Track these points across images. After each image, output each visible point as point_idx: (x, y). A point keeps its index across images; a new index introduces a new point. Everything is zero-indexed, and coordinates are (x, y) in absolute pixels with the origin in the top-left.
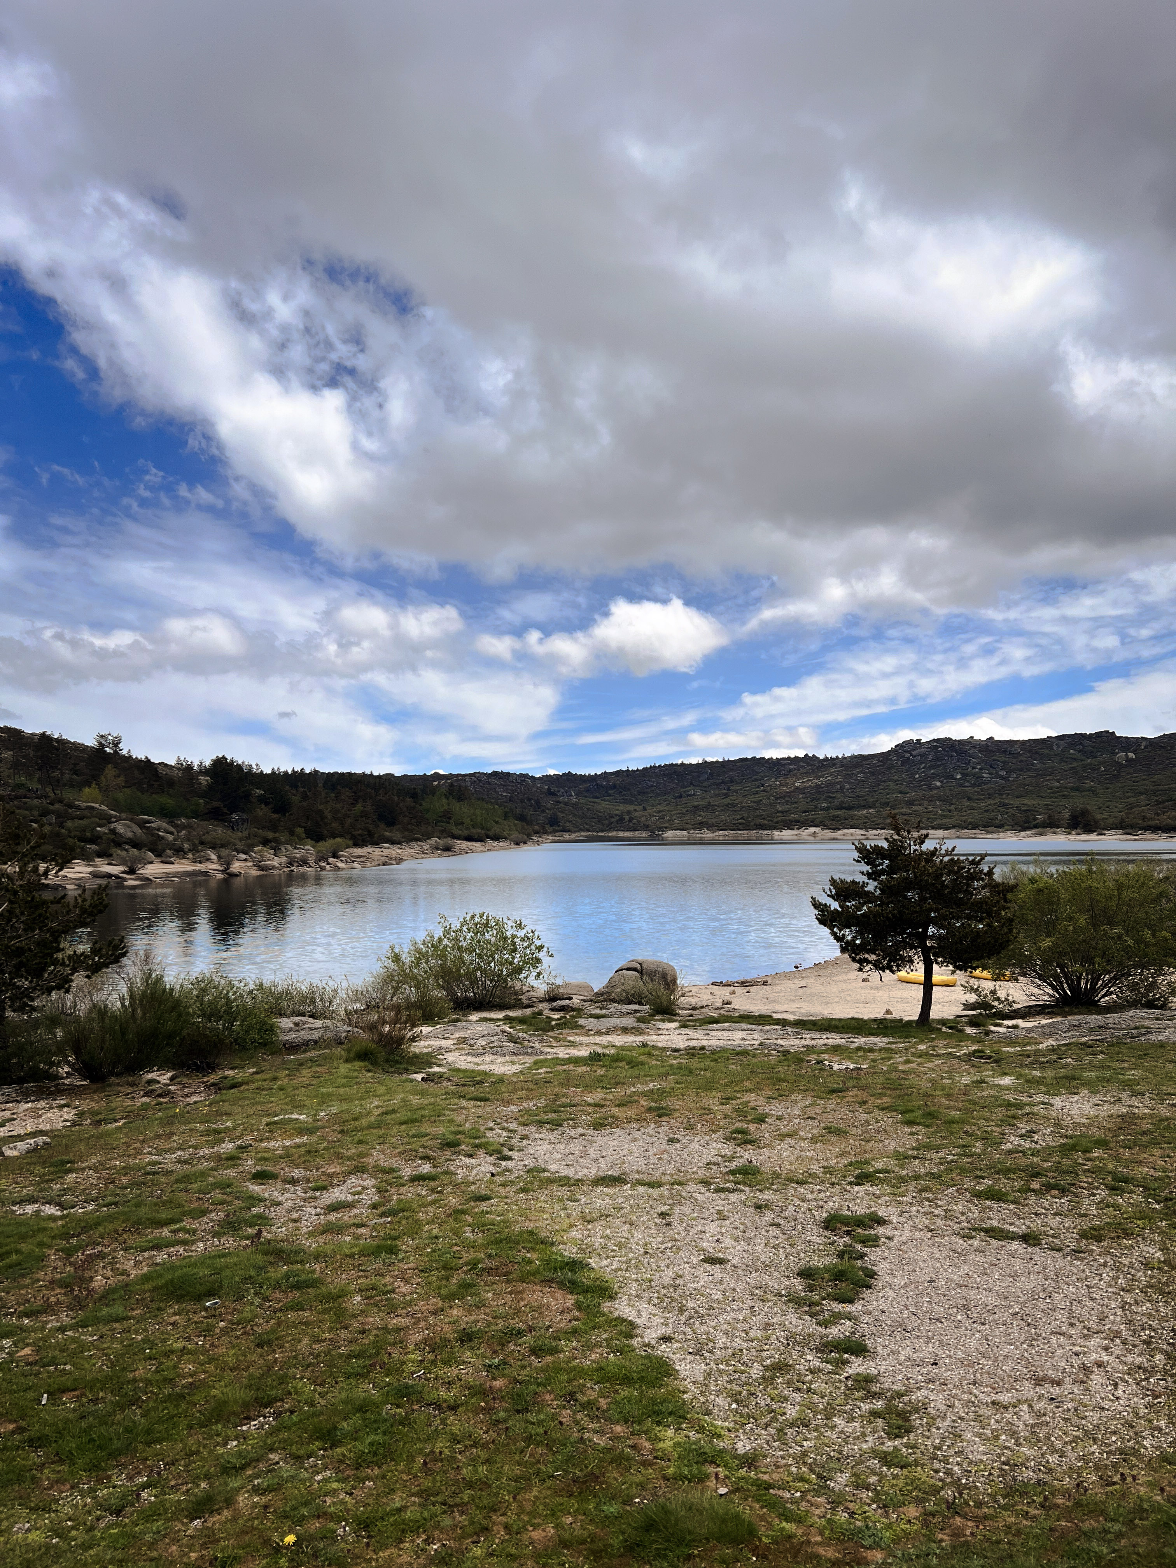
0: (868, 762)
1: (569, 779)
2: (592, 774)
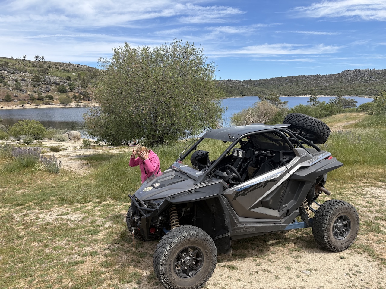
0: (333, 76)
1: (250, 82)
2: (257, 80)
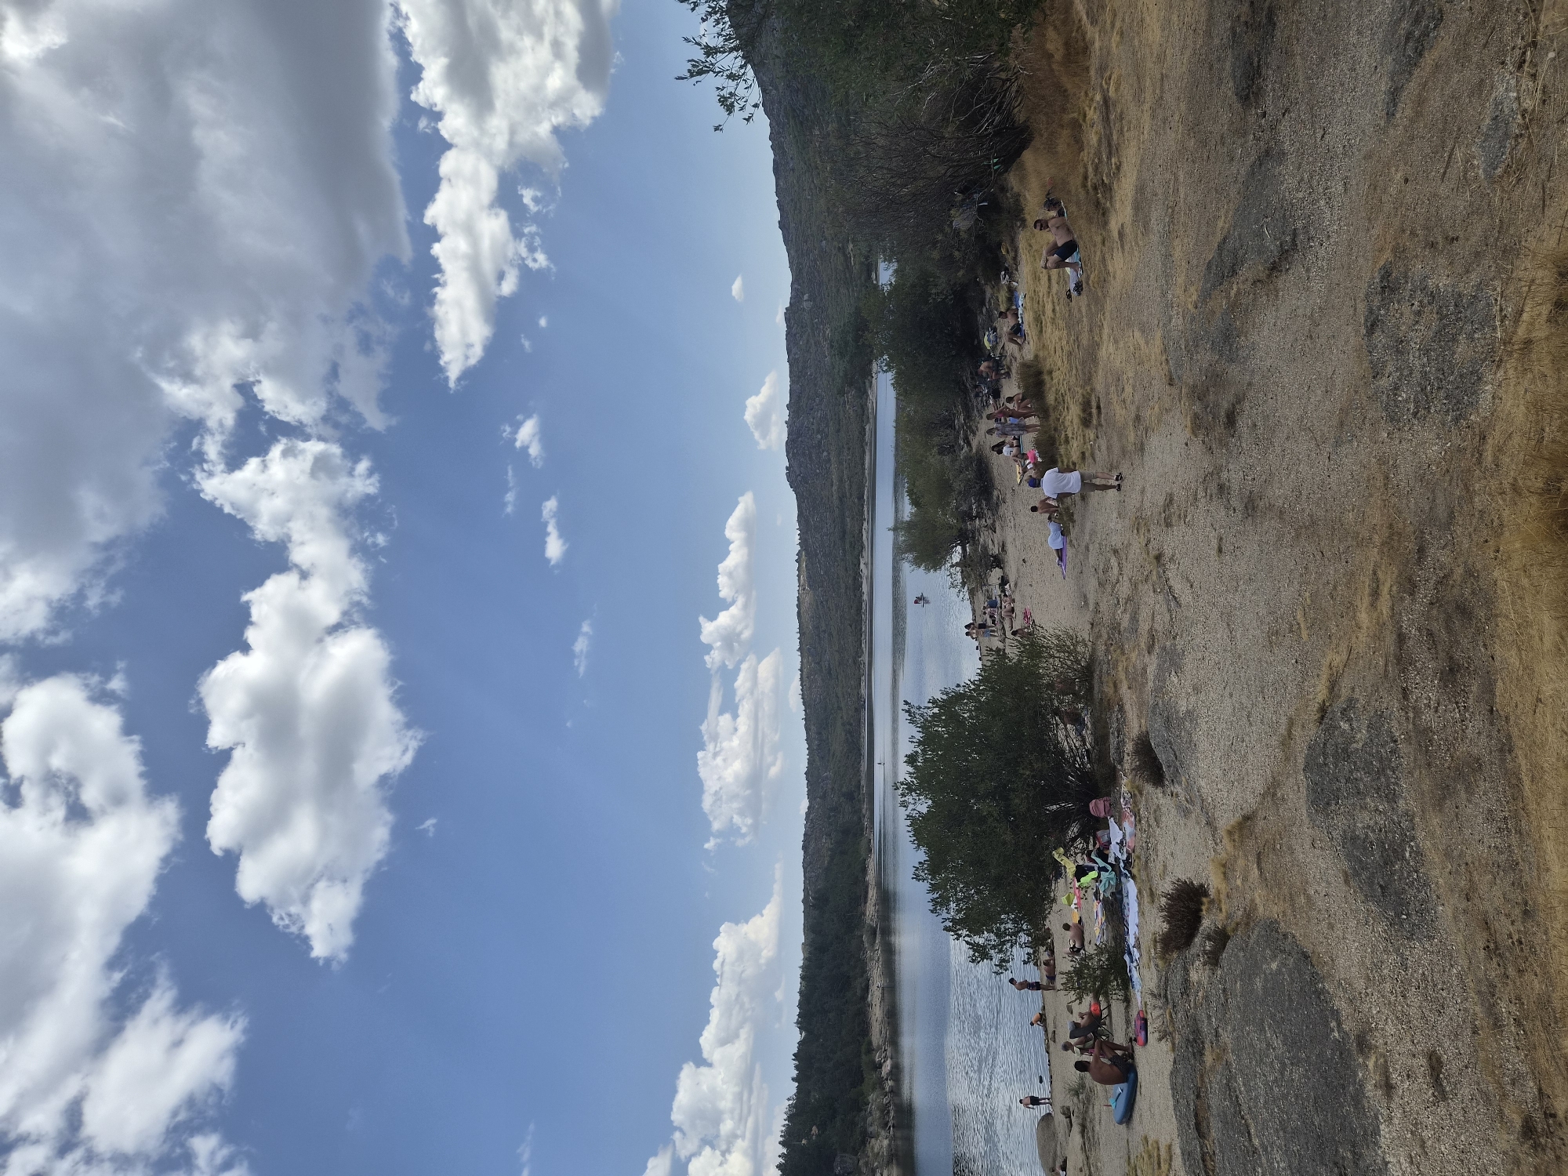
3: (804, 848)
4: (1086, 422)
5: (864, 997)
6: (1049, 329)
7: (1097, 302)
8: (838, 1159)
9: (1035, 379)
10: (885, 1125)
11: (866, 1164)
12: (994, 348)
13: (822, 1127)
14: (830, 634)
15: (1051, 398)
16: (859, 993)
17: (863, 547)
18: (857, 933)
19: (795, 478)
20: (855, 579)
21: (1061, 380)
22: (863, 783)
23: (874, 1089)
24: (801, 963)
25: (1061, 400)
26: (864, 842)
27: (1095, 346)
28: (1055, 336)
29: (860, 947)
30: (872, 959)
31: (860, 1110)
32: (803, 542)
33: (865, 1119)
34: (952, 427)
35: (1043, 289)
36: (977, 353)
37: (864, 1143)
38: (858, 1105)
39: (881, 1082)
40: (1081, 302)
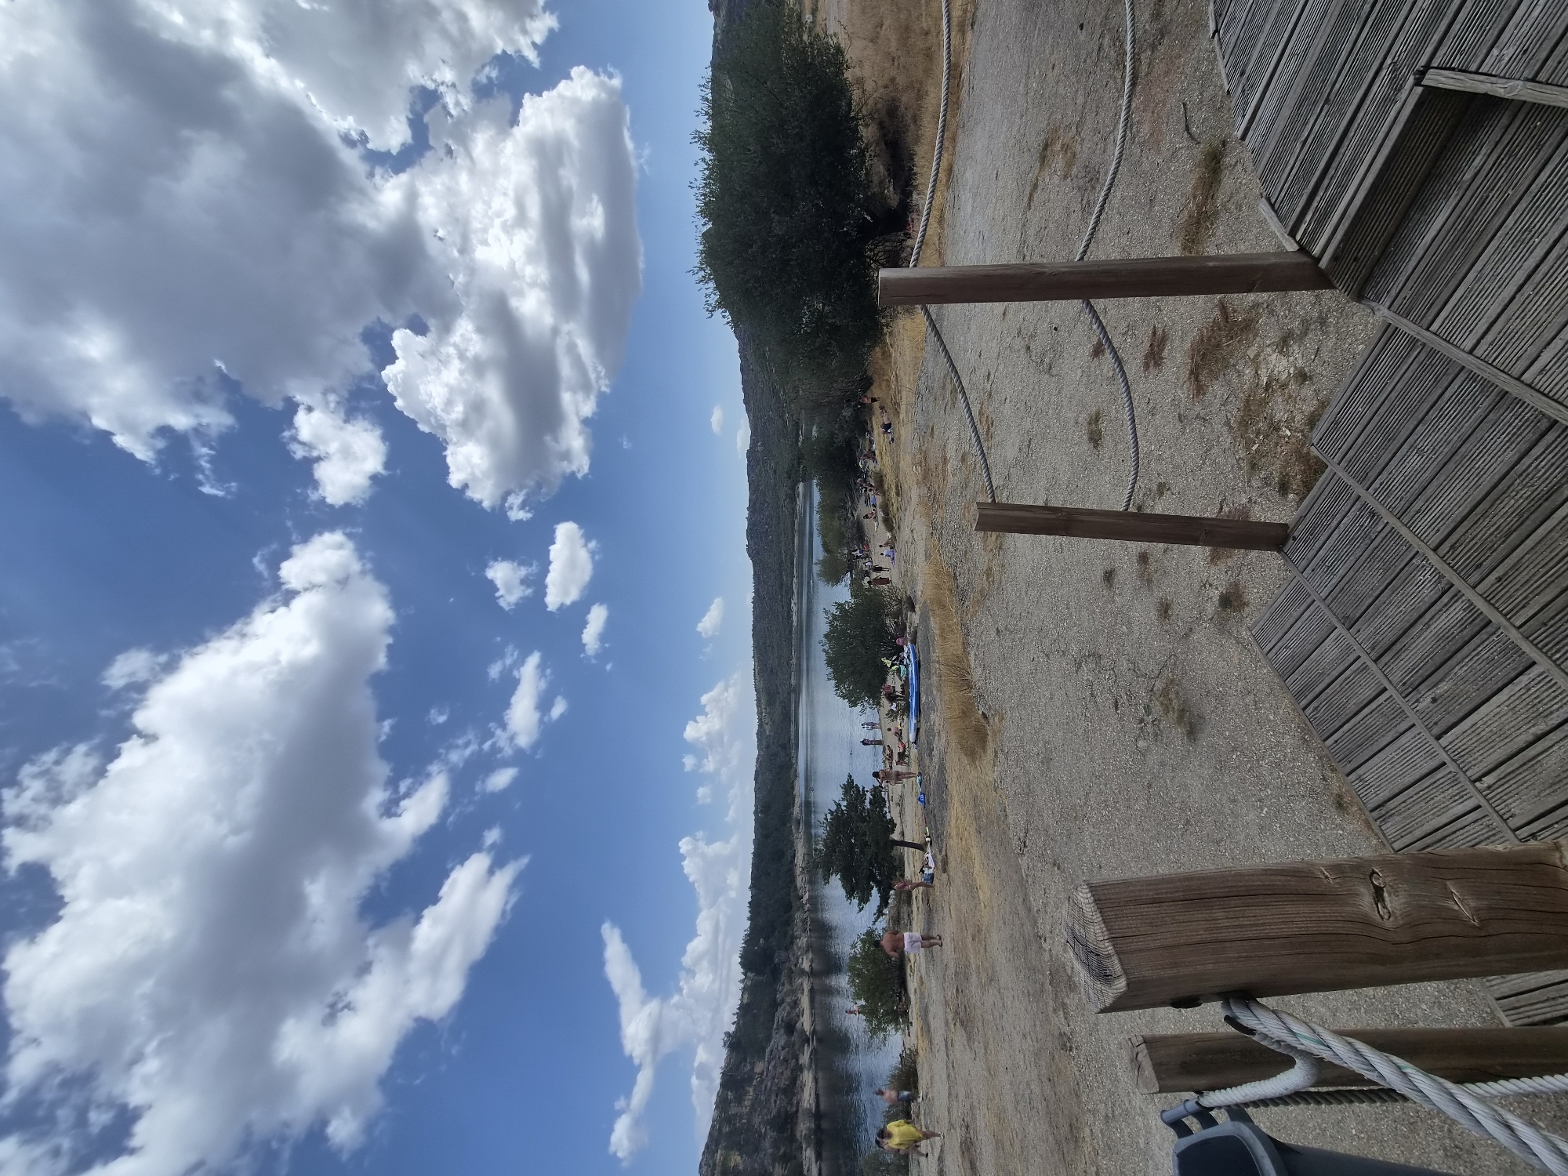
3: (755, 779)
4: (898, 494)
5: (792, 862)
6: (884, 457)
7: (898, 445)
8: (776, 954)
9: (880, 479)
10: (805, 930)
11: (794, 955)
12: (864, 468)
13: (766, 939)
14: (773, 647)
15: (886, 487)
16: (789, 859)
17: (793, 593)
18: (788, 825)
19: (753, 552)
20: (788, 612)
21: (889, 480)
22: (792, 737)
23: (798, 910)
24: (753, 851)
25: (890, 488)
26: (793, 771)
27: (899, 462)
28: (887, 460)
29: (790, 833)
30: (797, 838)
31: (789, 925)
32: (757, 591)
33: (793, 929)
34: (845, 509)
35: (882, 440)
36: (856, 471)
37: (792, 943)
38: (789, 922)
39: (803, 905)
40: (894, 445)
